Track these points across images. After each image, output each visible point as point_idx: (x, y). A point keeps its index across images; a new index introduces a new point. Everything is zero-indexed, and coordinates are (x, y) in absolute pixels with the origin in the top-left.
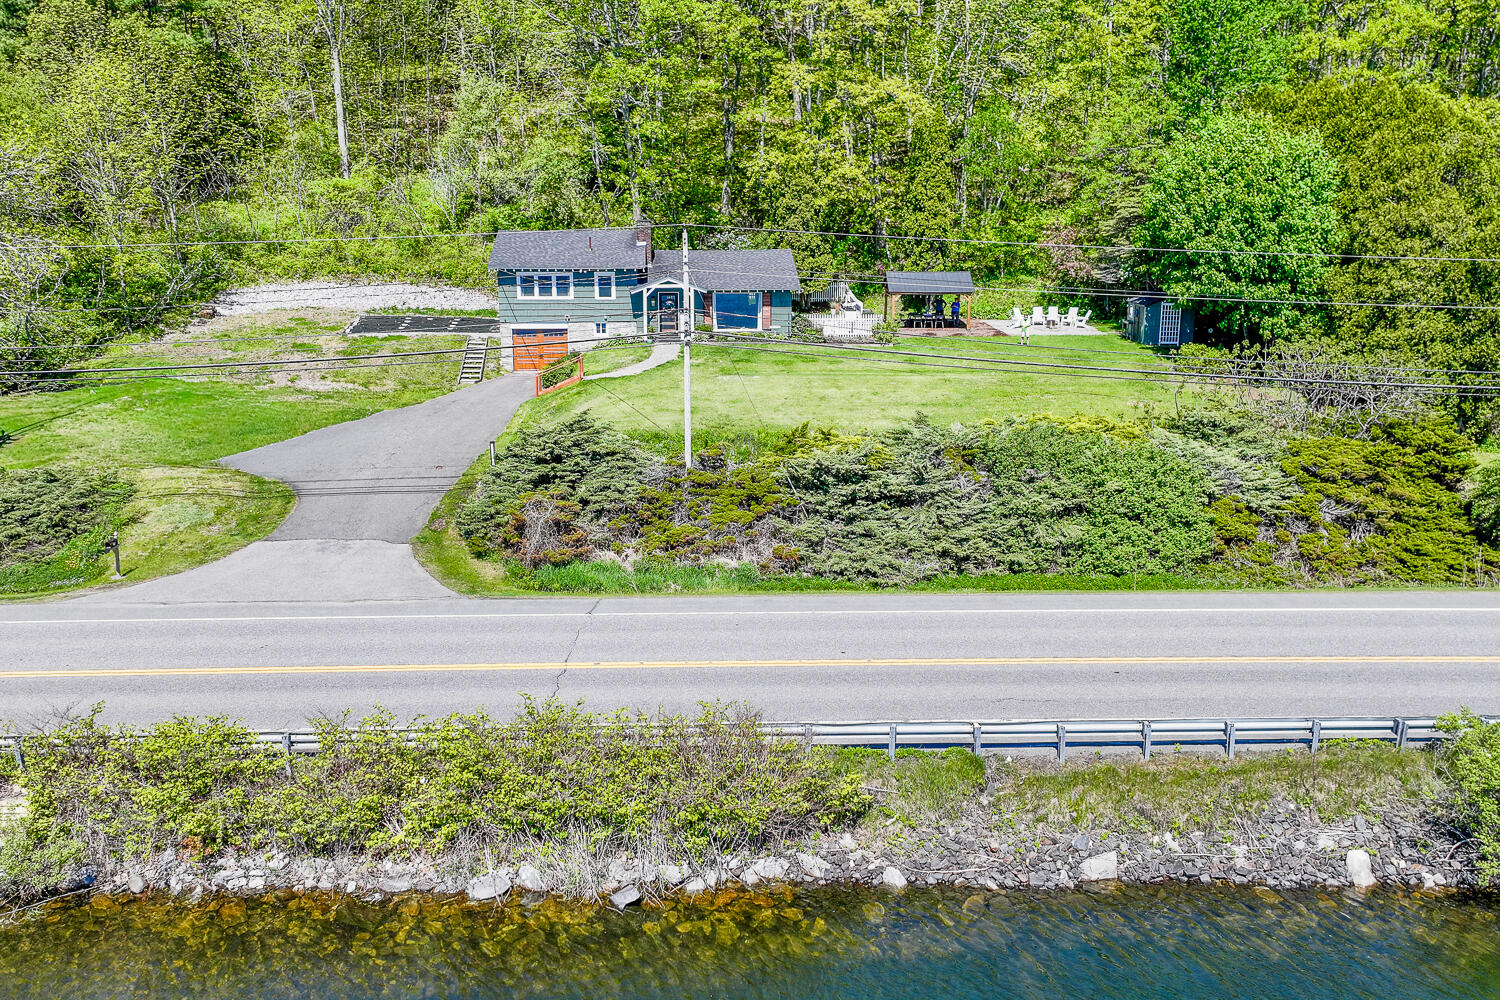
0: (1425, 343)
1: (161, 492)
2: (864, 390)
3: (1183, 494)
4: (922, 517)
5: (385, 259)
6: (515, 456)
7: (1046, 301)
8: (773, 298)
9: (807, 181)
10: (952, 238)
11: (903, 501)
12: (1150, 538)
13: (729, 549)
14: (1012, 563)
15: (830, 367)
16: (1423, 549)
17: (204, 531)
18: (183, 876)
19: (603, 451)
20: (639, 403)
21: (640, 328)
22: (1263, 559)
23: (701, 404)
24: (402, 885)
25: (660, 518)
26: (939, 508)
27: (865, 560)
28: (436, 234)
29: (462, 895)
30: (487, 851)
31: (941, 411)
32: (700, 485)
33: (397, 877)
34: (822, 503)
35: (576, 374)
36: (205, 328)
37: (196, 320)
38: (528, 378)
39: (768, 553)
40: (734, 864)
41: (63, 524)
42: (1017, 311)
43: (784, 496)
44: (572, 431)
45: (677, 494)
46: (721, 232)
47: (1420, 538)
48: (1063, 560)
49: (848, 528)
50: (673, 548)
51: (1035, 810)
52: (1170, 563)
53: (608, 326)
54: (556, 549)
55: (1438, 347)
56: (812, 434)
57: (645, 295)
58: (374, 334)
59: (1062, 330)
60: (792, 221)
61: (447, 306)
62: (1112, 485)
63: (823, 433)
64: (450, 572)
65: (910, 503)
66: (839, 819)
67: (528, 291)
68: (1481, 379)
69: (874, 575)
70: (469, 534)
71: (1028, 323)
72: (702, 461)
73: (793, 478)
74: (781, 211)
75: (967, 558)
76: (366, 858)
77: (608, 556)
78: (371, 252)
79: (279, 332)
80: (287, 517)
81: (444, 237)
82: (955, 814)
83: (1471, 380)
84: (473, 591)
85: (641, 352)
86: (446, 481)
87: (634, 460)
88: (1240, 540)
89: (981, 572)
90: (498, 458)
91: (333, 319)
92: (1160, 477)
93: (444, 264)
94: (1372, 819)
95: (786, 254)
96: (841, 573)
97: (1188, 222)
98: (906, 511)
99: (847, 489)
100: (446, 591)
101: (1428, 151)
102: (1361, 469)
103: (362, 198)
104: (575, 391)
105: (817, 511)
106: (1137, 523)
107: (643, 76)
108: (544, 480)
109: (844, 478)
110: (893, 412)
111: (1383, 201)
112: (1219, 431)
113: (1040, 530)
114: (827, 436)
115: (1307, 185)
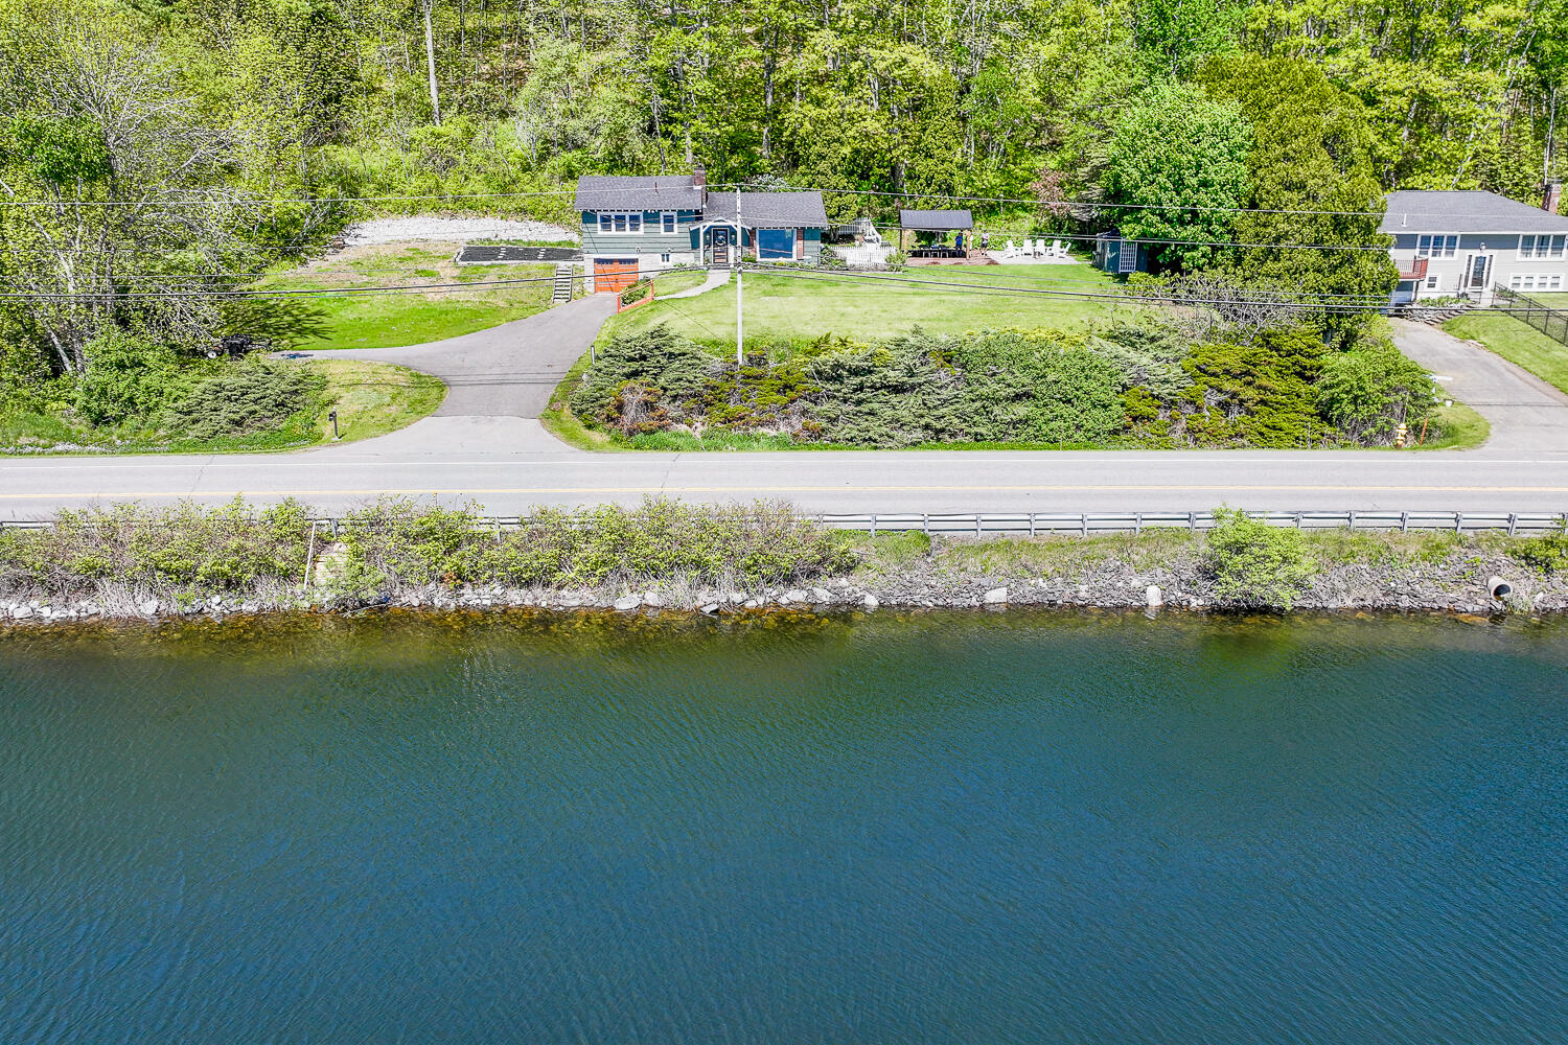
0: (1301, 272)
1: (347, 382)
2: (875, 308)
3: (1103, 384)
4: (912, 401)
5: (478, 196)
6: (610, 356)
7: (1036, 233)
8: (805, 233)
9: (835, 132)
10: (958, 179)
11: (898, 389)
12: (1077, 416)
13: (771, 423)
14: (976, 434)
15: (851, 290)
16: (1278, 426)
17: (386, 410)
18: (441, 598)
19: (677, 352)
20: (700, 318)
21: (697, 258)
22: (1159, 432)
23: (748, 319)
24: (576, 603)
25: (720, 401)
26: (924, 394)
27: (868, 431)
28: (520, 175)
29: (612, 608)
30: (625, 584)
31: (934, 324)
32: (749, 377)
33: (570, 599)
34: (839, 391)
35: (649, 295)
36: (339, 257)
37: (330, 250)
38: (607, 299)
39: (799, 426)
40: (774, 593)
41: (283, 404)
42: (1010, 243)
43: (812, 385)
44: (653, 338)
45: (732, 384)
46: (762, 174)
47: (1279, 419)
48: (1014, 432)
49: (857, 409)
50: (730, 421)
51: (960, 565)
52: (1091, 434)
53: (670, 257)
54: (645, 421)
55: (1311, 275)
56: (833, 341)
57: (702, 231)
58: (479, 263)
59: (1046, 260)
60: (823, 166)
61: (532, 239)
62: (1051, 378)
63: (841, 340)
64: (571, 437)
65: (904, 391)
66: (838, 570)
67: (606, 227)
68: (1341, 300)
69: (875, 441)
70: (581, 412)
71: (1019, 252)
72: (750, 359)
73: (818, 372)
74: (813, 157)
75: (942, 430)
76: (552, 590)
77: (683, 428)
78: (466, 191)
79: (402, 260)
80: (444, 400)
81: (526, 177)
82: (910, 568)
83: (1335, 301)
84: (589, 448)
85: (699, 278)
86: (554, 376)
87: (700, 359)
88: (1144, 418)
89: (953, 440)
90: (598, 358)
91: (443, 249)
92: (1087, 372)
93: (528, 201)
94: (1167, 570)
95: (817, 196)
96: (851, 440)
97: (1136, 175)
98: (900, 397)
99: (857, 380)
100: (571, 448)
101: (1312, 122)
102: (1237, 368)
103: (454, 143)
104: (649, 308)
105: (835, 397)
106: (1069, 405)
107: (696, 42)
108: (635, 374)
109: (855, 372)
110: (897, 325)
111: (1278, 160)
112: (1143, 340)
113: (997, 410)
114: (844, 343)
115: (1225, 146)
